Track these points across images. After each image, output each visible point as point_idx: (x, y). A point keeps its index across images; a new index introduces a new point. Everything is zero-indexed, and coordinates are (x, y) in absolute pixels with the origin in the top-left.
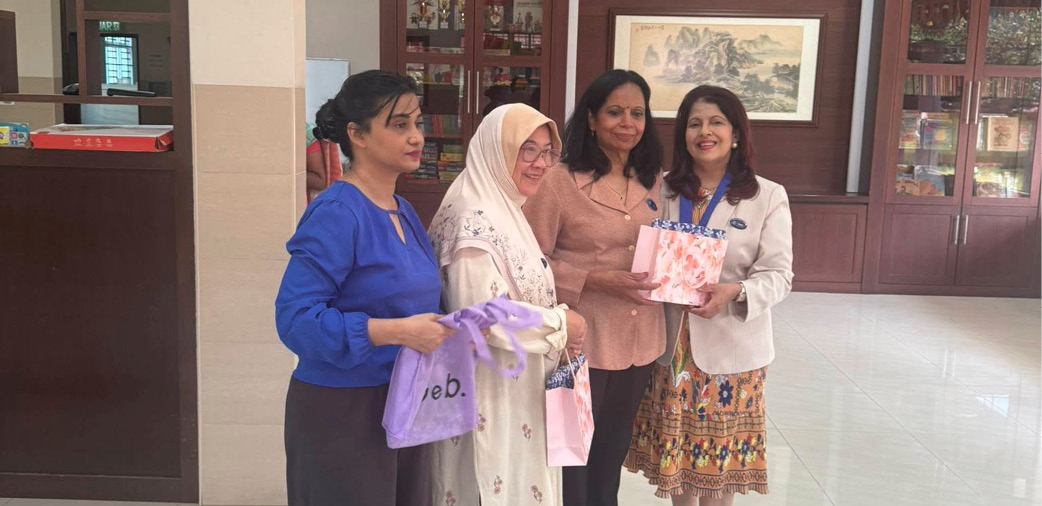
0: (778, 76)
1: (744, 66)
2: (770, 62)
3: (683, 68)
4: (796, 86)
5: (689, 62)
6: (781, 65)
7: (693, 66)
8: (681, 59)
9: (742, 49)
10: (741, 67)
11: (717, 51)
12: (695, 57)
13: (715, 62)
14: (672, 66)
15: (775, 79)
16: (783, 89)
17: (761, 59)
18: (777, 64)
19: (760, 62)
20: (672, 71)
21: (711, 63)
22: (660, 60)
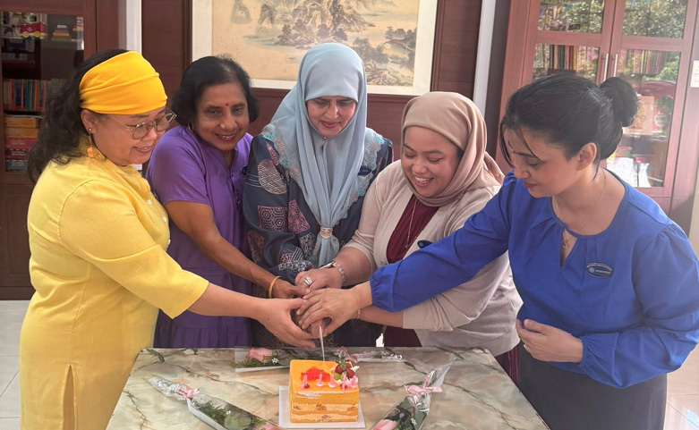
0: (392, 42)
1: (353, 28)
2: (382, 26)
3: (280, 27)
4: (412, 55)
5: (287, 21)
6: (395, 29)
7: (292, 26)
8: (278, 16)
9: (350, 8)
10: (350, 29)
11: (319, 9)
12: (294, 16)
13: (319, 22)
14: (266, 25)
15: (388, 46)
16: (397, 58)
17: (373, 22)
18: (390, 28)
19: (371, 25)
20: (266, 31)
21: (314, 23)
22: (252, 16)
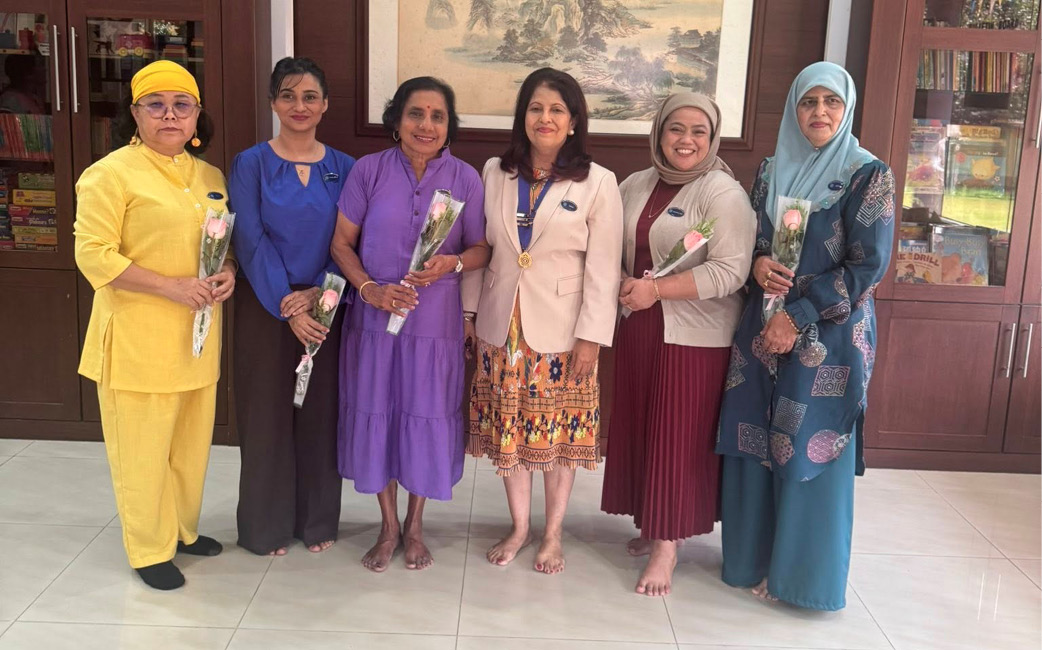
0: (680, 52)
1: (615, 31)
2: (664, 25)
3: (500, 33)
4: (712, 72)
5: (511, 22)
6: (684, 31)
7: (519, 31)
8: (497, 15)
10: (610, 34)
12: (522, 13)
13: (561, 24)
14: (479, 29)
15: (673, 59)
16: (687, 77)
17: (647, 19)
18: (676, 30)
19: (646, 26)
20: (479, 40)
21: (553, 23)
22: (457, 17)
